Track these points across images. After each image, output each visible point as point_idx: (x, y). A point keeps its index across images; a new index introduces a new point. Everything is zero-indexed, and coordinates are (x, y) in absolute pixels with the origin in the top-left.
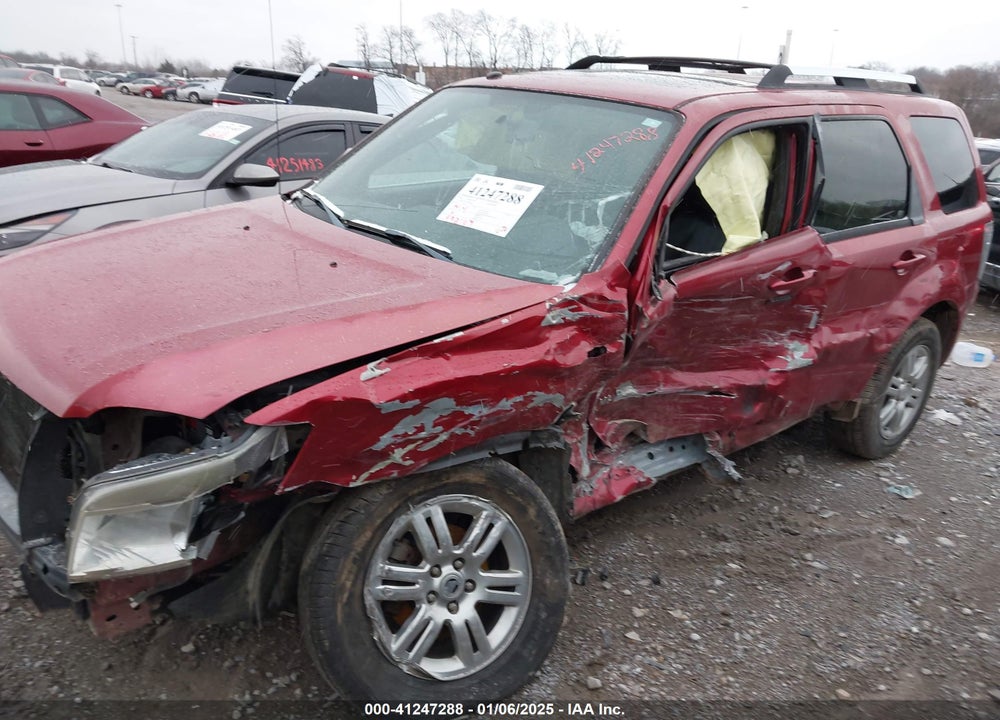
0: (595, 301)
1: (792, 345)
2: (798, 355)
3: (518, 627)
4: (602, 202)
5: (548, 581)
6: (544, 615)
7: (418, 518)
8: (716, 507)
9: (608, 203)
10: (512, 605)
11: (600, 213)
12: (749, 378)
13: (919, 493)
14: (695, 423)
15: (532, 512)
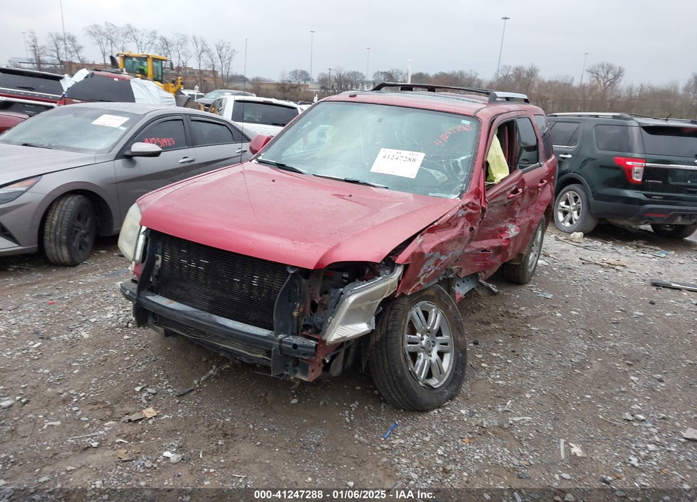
0: (470, 205)
1: (510, 226)
2: (513, 230)
3: (452, 362)
4: (459, 160)
5: (459, 340)
6: (461, 355)
7: (414, 312)
8: (474, 311)
9: (462, 161)
10: (447, 352)
11: (460, 165)
12: (496, 243)
13: (552, 295)
14: (477, 266)
15: (450, 307)
